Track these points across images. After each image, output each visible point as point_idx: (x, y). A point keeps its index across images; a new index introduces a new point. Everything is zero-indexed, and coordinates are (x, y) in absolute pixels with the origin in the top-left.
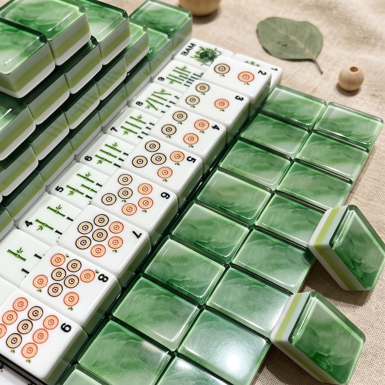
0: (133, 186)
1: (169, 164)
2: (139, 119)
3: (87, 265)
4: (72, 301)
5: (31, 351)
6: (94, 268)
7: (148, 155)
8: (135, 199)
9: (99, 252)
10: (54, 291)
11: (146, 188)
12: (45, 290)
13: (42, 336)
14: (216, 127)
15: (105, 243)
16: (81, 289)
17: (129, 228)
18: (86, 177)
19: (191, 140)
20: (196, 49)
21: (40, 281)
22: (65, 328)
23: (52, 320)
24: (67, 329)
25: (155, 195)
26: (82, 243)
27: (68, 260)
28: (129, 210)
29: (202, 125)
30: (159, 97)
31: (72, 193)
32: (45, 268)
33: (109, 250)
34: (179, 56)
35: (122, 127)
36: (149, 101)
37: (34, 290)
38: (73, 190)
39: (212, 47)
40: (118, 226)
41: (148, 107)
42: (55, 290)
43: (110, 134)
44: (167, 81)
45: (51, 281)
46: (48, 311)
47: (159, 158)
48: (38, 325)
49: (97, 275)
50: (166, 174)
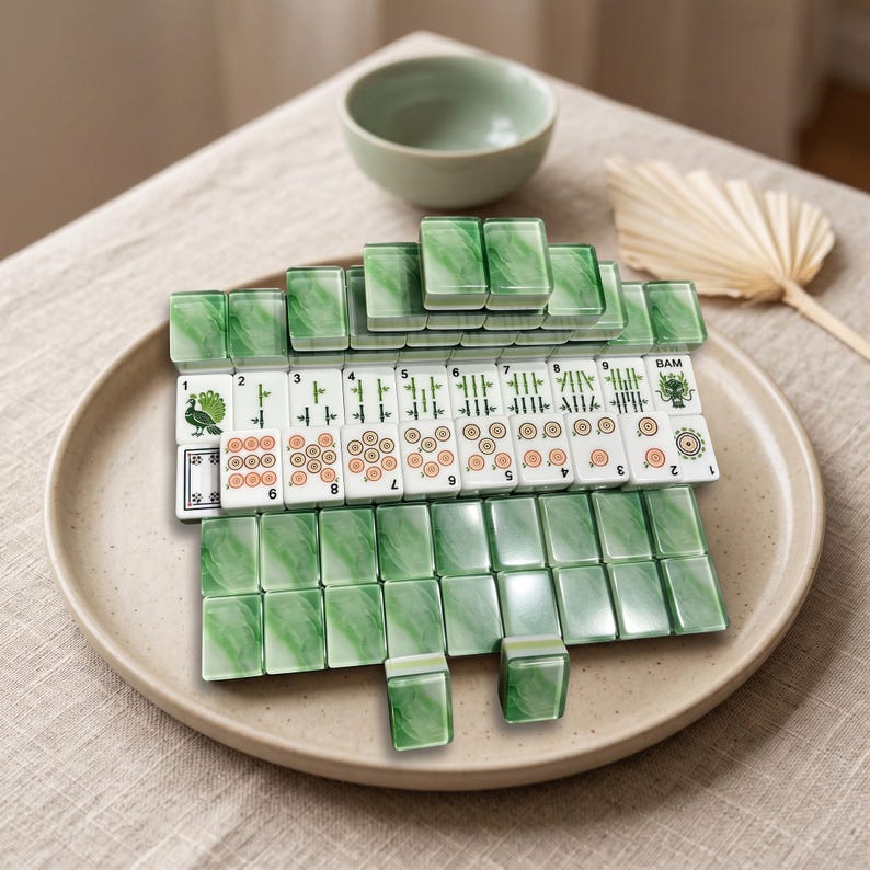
0: (442, 446)
1: (489, 460)
2: (536, 383)
3: (337, 467)
4: (298, 480)
5: (236, 483)
6: (339, 475)
7: (485, 434)
8: (430, 457)
9: (355, 467)
10: (296, 461)
11: (447, 458)
12: (292, 451)
13: (255, 480)
14: (565, 472)
15: (367, 465)
16: (314, 479)
17: (397, 474)
18: (434, 387)
19: (533, 459)
20: (676, 371)
21: (297, 441)
22: (272, 494)
23: (272, 478)
24: (273, 495)
25: (446, 472)
26: (354, 446)
27: (331, 448)
28: (414, 461)
29: (557, 457)
30: (579, 380)
31: (409, 388)
32: (311, 436)
33: (363, 474)
34: (652, 361)
35: (515, 375)
36: (568, 375)
37: (286, 444)
38: (412, 388)
39: (692, 384)
40: (391, 464)
41: (559, 381)
42: (298, 460)
43: (498, 370)
44: (608, 373)
45: (303, 451)
46: (277, 469)
47: (487, 446)
48: (260, 470)
49: (334, 482)
50: (476, 463)
